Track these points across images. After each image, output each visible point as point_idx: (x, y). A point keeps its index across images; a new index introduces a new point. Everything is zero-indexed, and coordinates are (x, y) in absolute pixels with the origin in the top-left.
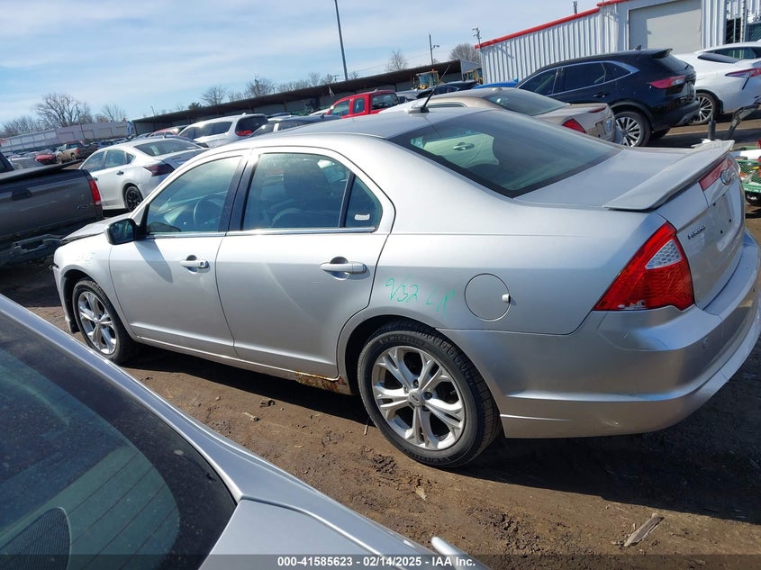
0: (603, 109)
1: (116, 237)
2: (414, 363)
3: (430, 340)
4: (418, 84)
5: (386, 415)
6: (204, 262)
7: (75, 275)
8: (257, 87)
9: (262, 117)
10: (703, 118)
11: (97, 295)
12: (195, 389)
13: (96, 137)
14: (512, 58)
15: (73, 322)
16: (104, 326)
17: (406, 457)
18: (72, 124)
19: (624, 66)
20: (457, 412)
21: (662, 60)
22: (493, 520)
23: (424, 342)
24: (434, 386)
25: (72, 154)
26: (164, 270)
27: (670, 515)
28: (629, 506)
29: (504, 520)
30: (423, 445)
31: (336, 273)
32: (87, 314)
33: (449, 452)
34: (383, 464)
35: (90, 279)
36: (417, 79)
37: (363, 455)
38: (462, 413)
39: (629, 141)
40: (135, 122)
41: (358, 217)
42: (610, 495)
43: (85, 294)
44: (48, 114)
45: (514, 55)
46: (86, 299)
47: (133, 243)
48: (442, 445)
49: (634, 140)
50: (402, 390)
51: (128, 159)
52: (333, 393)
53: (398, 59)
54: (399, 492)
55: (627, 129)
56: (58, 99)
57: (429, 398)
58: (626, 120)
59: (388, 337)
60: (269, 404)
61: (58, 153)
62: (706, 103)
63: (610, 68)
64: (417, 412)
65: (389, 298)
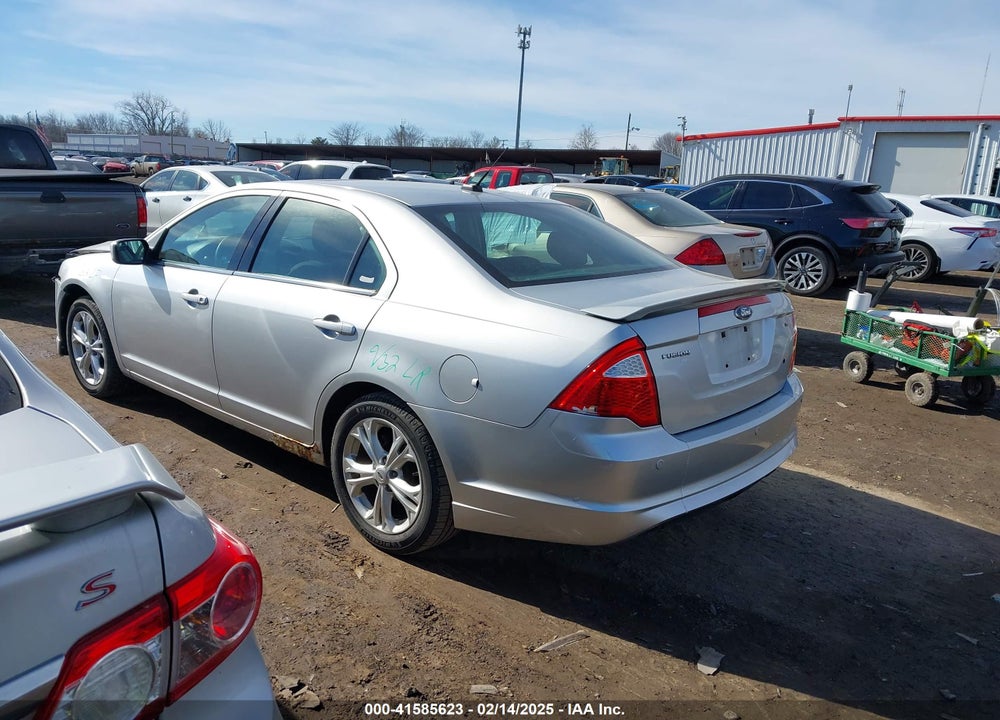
0: (758, 235)
1: (121, 256)
2: (385, 437)
3: (402, 415)
4: (600, 170)
5: (351, 489)
6: (204, 298)
7: (75, 291)
8: (401, 134)
9: (387, 170)
10: (914, 274)
11: (94, 316)
12: (174, 437)
13: (188, 155)
14: (721, 160)
15: (63, 343)
16: (95, 353)
17: (362, 539)
18: (162, 133)
19: (816, 194)
20: (416, 494)
21: (864, 197)
22: (418, 608)
23: (396, 417)
24: (401, 465)
25: (150, 168)
26: (164, 301)
27: (596, 635)
28: (562, 621)
29: (429, 609)
30: (380, 528)
31: (327, 331)
32: (79, 337)
33: (401, 537)
34: (336, 542)
35: (91, 299)
36: (600, 163)
37: (320, 530)
38: (420, 496)
39: (807, 281)
40: (238, 145)
41: (363, 279)
42: (548, 608)
43: (82, 314)
44: (136, 117)
45: (723, 157)
46: (81, 320)
47: (141, 266)
48: (398, 529)
49: (814, 282)
50: (371, 466)
51: (201, 185)
52: (307, 460)
53: (587, 135)
54: (337, 568)
55: (807, 267)
56: (152, 101)
57: (393, 477)
58: (808, 256)
59: (365, 406)
60: (246, 466)
61: (133, 163)
62: (921, 257)
63: (800, 193)
64: (381, 489)
65: (370, 365)
